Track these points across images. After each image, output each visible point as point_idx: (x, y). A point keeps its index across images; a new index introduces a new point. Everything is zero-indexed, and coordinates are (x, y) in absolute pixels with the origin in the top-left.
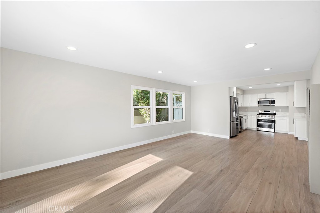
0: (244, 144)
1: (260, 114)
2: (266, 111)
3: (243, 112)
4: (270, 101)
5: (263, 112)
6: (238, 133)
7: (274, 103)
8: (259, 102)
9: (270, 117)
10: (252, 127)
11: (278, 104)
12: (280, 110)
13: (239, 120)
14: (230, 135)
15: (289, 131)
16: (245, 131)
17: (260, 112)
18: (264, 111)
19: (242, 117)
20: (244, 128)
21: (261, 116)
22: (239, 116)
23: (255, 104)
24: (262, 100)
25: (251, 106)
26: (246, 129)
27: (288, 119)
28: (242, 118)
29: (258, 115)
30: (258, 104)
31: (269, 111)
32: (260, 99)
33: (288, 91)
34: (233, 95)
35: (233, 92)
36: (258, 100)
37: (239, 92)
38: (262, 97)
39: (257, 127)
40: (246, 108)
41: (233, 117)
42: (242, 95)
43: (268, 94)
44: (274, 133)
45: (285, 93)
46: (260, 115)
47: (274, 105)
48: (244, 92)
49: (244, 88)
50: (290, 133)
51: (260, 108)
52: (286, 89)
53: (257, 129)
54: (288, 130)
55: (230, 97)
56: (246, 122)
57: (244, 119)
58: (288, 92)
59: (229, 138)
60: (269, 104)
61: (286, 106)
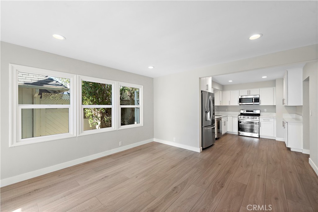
0: (220, 164)
1: (242, 114)
2: (249, 111)
3: (223, 112)
4: (254, 99)
5: (245, 112)
6: (214, 142)
7: (259, 102)
8: (241, 100)
9: (253, 118)
10: (233, 131)
11: (263, 102)
12: (265, 110)
13: (216, 124)
14: (202, 146)
15: (277, 137)
16: (224, 137)
17: (242, 112)
18: (247, 111)
19: (219, 119)
20: (223, 133)
21: (244, 118)
22: (216, 117)
23: (236, 103)
24: (244, 97)
25: (231, 104)
26: (226, 134)
27: (275, 122)
28: (221, 120)
29: (239, 116)
30: (240, 102)
31: (253, 111)
32: (242, 96)
33: (275, 86)
34: (207, 89)
35: (207, 86)
36: (240, 98)
37: (217, 88)
38: (244, 94)
39: (238, 131)
40: (226, 107)
41: (206, 120)
42: (221, 90)
43: (251, 90)
44: (258, 139)
45: (271, 89)
46: (242, 117)
47: (258, 103)
48: (223, 88)
49: (223, 83)
50: (278, 139)
51: (242, 107)
52: (273, 83)
53: (239, 133)
54: (275, 136)
55: (202, 91)
56: (225, 125)
57: (222, 122)
58: (274, 88)
59: (199, 152)
60: (253, 102)
61: (273, 105)
